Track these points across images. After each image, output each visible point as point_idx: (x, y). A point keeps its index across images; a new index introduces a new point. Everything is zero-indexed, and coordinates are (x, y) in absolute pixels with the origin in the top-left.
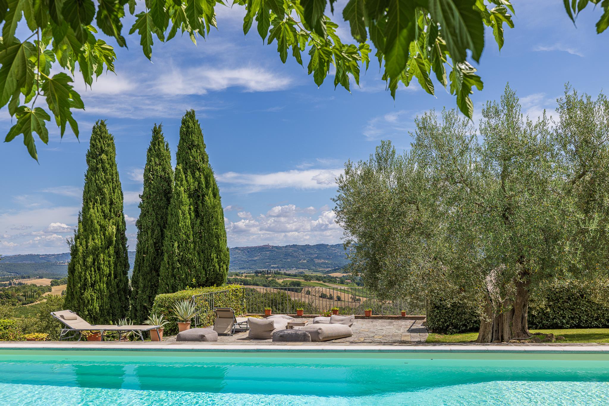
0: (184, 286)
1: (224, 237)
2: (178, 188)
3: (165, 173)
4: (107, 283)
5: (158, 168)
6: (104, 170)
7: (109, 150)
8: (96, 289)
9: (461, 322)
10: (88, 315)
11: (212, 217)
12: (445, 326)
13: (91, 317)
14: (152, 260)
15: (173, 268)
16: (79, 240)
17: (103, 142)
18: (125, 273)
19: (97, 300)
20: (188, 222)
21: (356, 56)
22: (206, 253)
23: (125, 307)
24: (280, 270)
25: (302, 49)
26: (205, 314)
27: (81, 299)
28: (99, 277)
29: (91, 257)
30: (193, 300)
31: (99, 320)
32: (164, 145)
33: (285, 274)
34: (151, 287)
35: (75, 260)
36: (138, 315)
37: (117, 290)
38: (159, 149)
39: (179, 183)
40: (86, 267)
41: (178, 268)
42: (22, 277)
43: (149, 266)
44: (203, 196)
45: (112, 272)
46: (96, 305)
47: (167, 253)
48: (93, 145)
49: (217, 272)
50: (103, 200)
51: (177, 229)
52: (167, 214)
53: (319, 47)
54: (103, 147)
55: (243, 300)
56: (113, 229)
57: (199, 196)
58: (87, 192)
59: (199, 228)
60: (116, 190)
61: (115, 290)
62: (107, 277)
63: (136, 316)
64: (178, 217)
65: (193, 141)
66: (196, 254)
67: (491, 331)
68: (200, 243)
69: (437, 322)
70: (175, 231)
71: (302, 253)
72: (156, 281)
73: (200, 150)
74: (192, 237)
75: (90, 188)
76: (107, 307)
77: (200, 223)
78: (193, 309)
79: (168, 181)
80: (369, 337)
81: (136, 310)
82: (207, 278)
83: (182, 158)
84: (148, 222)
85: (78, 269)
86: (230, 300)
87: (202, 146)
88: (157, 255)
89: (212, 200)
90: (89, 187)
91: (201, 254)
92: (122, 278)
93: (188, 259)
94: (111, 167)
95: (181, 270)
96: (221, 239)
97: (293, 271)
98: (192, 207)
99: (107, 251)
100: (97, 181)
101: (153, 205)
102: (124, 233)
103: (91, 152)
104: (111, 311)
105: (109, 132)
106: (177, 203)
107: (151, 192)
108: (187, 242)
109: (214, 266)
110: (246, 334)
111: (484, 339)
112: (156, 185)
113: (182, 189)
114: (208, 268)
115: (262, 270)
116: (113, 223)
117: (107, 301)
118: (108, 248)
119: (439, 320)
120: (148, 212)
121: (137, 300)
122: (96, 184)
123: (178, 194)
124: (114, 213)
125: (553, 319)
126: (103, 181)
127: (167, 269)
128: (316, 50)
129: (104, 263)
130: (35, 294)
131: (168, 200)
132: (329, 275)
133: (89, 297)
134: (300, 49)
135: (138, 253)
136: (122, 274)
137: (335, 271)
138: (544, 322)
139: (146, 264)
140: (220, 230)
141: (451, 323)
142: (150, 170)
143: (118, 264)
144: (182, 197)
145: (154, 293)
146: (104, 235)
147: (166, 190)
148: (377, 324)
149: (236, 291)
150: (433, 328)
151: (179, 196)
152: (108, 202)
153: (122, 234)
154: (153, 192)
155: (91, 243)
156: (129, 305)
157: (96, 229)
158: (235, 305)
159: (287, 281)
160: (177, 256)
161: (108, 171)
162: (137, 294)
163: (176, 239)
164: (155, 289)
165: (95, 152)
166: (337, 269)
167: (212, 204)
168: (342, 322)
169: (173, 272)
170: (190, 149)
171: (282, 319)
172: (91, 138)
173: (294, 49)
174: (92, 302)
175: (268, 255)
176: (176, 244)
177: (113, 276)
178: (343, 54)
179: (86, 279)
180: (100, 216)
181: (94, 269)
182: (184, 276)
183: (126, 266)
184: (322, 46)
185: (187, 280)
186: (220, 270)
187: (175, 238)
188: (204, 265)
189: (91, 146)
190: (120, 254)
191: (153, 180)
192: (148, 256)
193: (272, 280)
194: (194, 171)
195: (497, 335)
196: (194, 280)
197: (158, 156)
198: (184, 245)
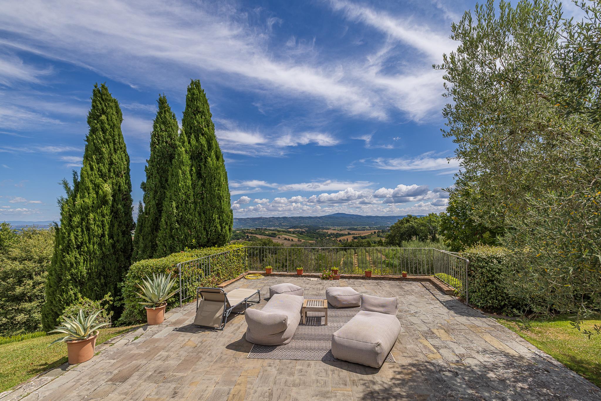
0: (183, 247)
1: (227, 199)
2: (179, 149)
3: (171, 139)
4: (99, 245)
5: (164, 134)
6: (103, 130)
7: (110, 112)
8: (83, 251)
10: (71, 280)
11: (215, 179)
14: (153, 220)
15: (171, 229)
17: (105, 104)
19: (84, 263)
20: (189, 183)
22: (208, 214)
24: (267, 228)
26: (197, 283)
27: (64, 262)
28: (87, 238)
29: (78, 216)
32: (170, 114)
34: (152, 247)
37: (112, 251)
38: (165, 117)
39: (181, 144)
41: (177, 229)
43: (150, 226)
44: (206, 158)
46: (83, 268)
47: (166, 214)
48: (95, 107)
49: (218, 232)
50: (101, 159)
51: (177, 189)
52: (168, 175)
54: (105, 108)
55: (245, 258)
56: (108, 188)
57: (201, 159)
59: (200, 188)
61: (109, 251)
64: (178, 177)
65: (198, 107)
66: (197, 215)
68: (201, 203)
70: (175, 191)
72: (154, 242)
73: (205, 117)
74: (193, 197)
77: (202, 184)
82: (209, 239)
83: (187, 123)
84: (152, 184)
86: (230, 261)
87: (207, 113)
88: (160, 215)
89: (215, 162)
91: (202, 215)
93: (188, 220)
94: (112, 128)
95: (180, 230)
96: (223, 201)
98: (193, 168)
99: (99, 211)
100: (95, 141)
101: (158, 168)
105: (112, 96)
106: (177, 163)
107: (155, 156)
108: (187, 202)
109: (216, 227)
112: (161, 149)
113: (184, 150)
114: (209, 228)
115: (259, 228)
116: (113, 183)
118: (102, 207)
120: (152, 174)
124: (114, 173)
126: (102, 140)
127: (165, 230)
129: (95, 223)
132: (288, 230)
133: (73, 261)
139: (148, 224)
140: (223, 191)
142: (155, 136)
143: (116, 224)
144: (183, 158)
146: (97, 194)
147: (171, 154)
149: (237, 251)
151: (180, 156)
152: (106, 162)
154: (158, 156)
155: (79, 202)
157: (88, 187)
158: (236, 265)
159: (270, 232)
160: (175, 216)
161: (108, 132)
163: (176, 199)
165: (96, 113)
166: (292, 228)
167: (215, 165)
169: (171, 232)
170: (194, 114)
172: (92, 100)
174: (76, 265)
176: (175, 205)
177: (107, 236)
180: (95, 175)
181: (82, 229)
182: (183, 237)
185: (187, 241)
186: (222, 230)
187: (174, 198)
188: (205, 226)
190: (119, 214)
191: (158, 145)
192: (150, 216)
193: (263, 232)
194: (198, 135)
196: (194, 240)
197: (164, 123)
198: (184, 204)
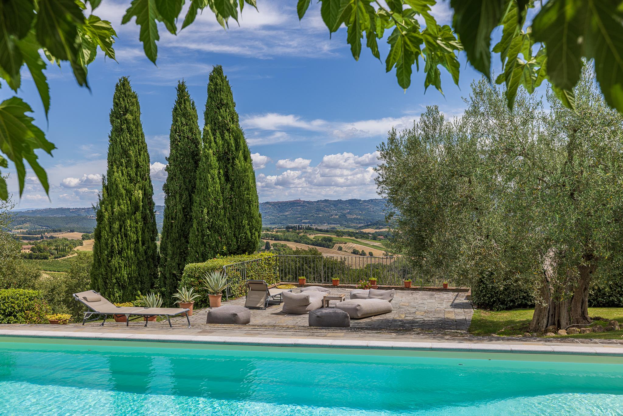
0: (214, 254)
1: (256, 202)
2: (206, 150)
3: (192, 133)
4: (135, 251)
5: (185, 128)
6: (130, 131)
7: (133, 110)
8: (123, 257)
9: (509, 297)
10: (116, 283)
11: (243, 182)
12: (491, 302)
13: (119, 285)
14: (180, 226)
15: (203, 235)
16: (104, 206)
17: (128, 100)
18: (153, 239)
19: (124, 268)
20: (218, 186)
21: (455, 44)
22: (237, 219)
23: (154, 274)
24: (311, 225)
25: (379, 35)
26: (237, 285)
28: (126, 244)
29: (117, 223)
30: (224, 270)
31: (128, 288)
32: (190, 104)
33: (317, 230)
34: (180, 254)
35: (101, 226)
36: (167, 282)
37: (145, 258)
38: (185, 108)
39: (207, 145)
40: (113, 234)
41: (208, 235)
42: (53, 231)
43: (178, 232)
44: (233, 159)
45: (140, 239)
46: (124, 273)
47: (196, 220)
48: (117, 104)
49: (248, 239)
50: (129, 162)
51: (206, 194)
52: (195, 178)
53: (404, 33)
54: (128, 106)
55: (276, 268)
56: (139, 194)
57: (228, 159)
58: (111, 154)
59: (229, 193)
60: (142, 153)
61: (143, 257)
62: (135, 244)
63: (165, 283)
64: (207, 182)
65: (222, 99)
66: (227, 221)
67: (547, 315)
68: (230, 209)
69: (483, 297)
70: (204, 197)
71: (334, 208)
72: (185, 248)
73: (229, 109)
74: (222, 202)
75: (115, 151)
76: (135, 275)
77: (230, 188)
78: (224, 281)
79: (196, 143)
80: (410, 313)
81: (165, 278)
82: (239, 246)
83: (210, 118)
84: (176, 186)
85: (105, 235)
86: (262, 269)
87: (231, 105)
88: (186, 221)
89: (243, 163)
90: (113, 149)
91: (232, 221)
92: (150, 245)
93: (218, 226)
94: (137, 128)
95: (212, 237)
96: (253, 205)
97: (325, 227)
98: (221, 171)
99: (133, 217)
100: (122, 143)
101: (181, 168)
102: (151, 198)
103: (115, 112)
104: (139, 279)
105: (133, 90)
106: (205, 166)
107: (178, 154)
108: (217, 208)
109: (246, 233)
110: (280, 308)
111: (539, 323)
112: (183, 146)
113: (211, 151)
114: (239, 235)
115: (293, 225)
116: (140, 187)
117: (135, 268)
118: (135, 213)
119: (485, 296)
120: (175, 175)
121: (166, 268)
122: (121, 146)
123: (207, 157)
124: (140, 176)
125: (609, 297)
126: (128, 143)
127: (197, 236)
128: (399, 37)
129: (131, 230)
130: (67, 247)
131: (196, 163)
132: (361, 230)
133: (117, 265)
134: (377, 35)
135: (166, 218)
136: (150, 240)
137: (367, 226)
138: (599, 299)
139: (175, 230)
140: (252, 195)
141: (498, 298)
142: (176, 132)
143: (146, 230)
144: (211, 160)
145: (183, 261)
146: (130, 200)
147: (193, 152)
148: (418, 296)
149: (268, 259)
150: (478, 304)
151: (208, 159)
152: (134, 165)
153: (149, 199)
154: (181, 155)
155: (116, 209)
156: (158, 272)
157: (122, 193)
158: (267, 274)
159: (319, 236)
160: (206, 223)
161: (133, 132)
162: (166, 262)
163: (206, 205)
164: (184, 258)
165: (119, 112)
166: (370, 225)
167: (243, 167)
168: (382, 296)
169: (203, 239)
170: (218, 108)
171: (318, 292)
172: (114, 96)
173: (368, 37)
174: (119, 270)
175: (299, 210)
176: (205, 211)
177: (140, 243)
178: (438, 42)
179: (113, 246)
180: (126, 180)
181: (121, 236)
182: (214, 244)
183: (154, 232)
184: (408, 31)
185: (218, 248)
186: (251, 237)
187: (204, 203)
188: (235, 232)
189: (114, 105)
190: (147, 220)
191: (179, 142)
192: (177, 222)
193: (303, 236)
194: (223, 132)
195: (553, 319)
196: (225, 247)
197: (184, 115)
198: (214, 211)
